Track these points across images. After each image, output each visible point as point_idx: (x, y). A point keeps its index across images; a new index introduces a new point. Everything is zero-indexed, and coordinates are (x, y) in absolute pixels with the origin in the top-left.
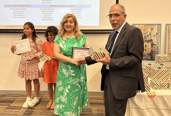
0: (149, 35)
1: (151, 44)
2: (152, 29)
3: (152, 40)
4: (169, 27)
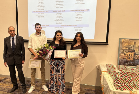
0: (132, 47)
1: (134, 54)
2: (135, 42)
3: (134, 51)
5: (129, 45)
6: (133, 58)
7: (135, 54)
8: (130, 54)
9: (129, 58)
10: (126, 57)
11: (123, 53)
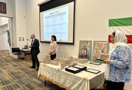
0: (86, 46)
2: (87, 43)
3: (87, 49)
4: (95, 43)
5: (84, 45)
6: (86, 54)
7: (87, 51)
8: (85, 51)
9: (84, 54)
10: (82, 53)
11: (81, 50)
